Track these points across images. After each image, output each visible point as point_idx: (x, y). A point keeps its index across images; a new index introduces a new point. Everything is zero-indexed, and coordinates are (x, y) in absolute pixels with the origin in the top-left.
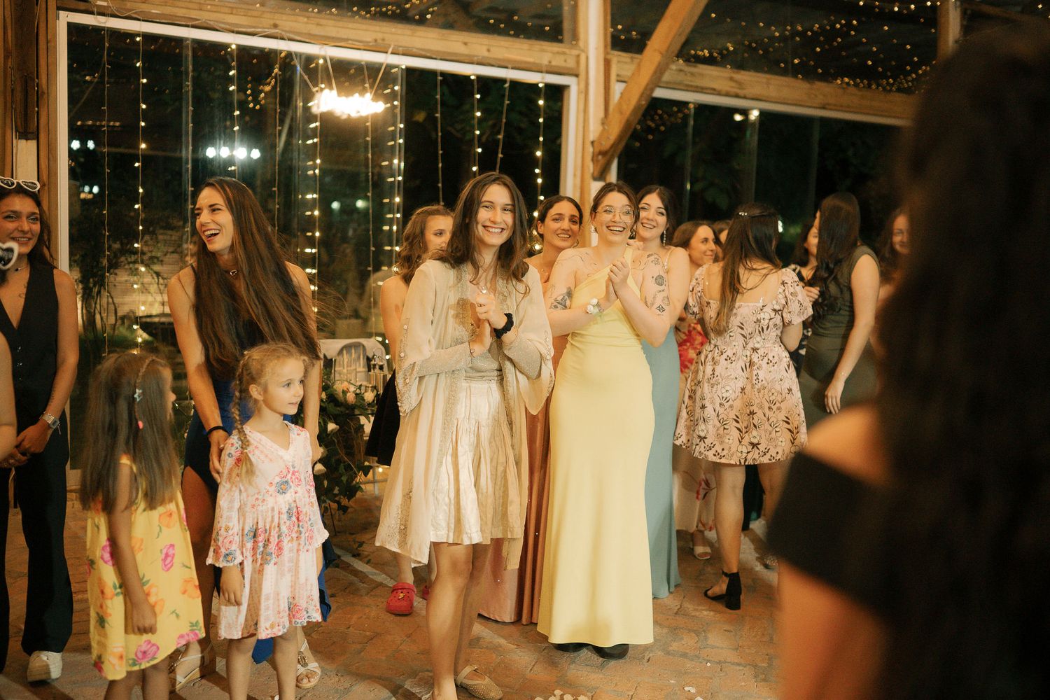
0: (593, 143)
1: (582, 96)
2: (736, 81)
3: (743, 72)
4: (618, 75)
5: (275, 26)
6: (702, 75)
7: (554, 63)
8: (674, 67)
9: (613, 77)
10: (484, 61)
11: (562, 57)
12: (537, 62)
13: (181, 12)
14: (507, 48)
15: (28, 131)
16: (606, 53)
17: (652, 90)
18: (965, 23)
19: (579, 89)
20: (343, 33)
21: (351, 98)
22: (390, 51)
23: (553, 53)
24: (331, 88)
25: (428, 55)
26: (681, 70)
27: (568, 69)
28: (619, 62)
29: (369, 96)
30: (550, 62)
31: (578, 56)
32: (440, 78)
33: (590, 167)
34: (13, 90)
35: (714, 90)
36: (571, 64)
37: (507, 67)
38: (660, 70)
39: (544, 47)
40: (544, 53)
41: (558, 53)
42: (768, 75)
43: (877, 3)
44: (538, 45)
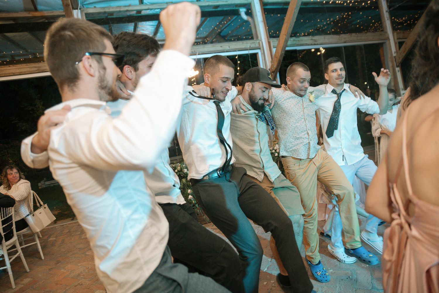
1: (263, 55)
2: (314, 40)
4: (273, 46)
6: (302, 40)
7: (251, 46)
8: (292, 39)
10: (228, 50)
11: (254, 44)
12: (246, 47)
14: (235, 45)
16: (268, 39)
18: (388, 4)
19: (261, 53)
22: (197, 54)
23: (251, 43)
25: (210, 52)
27: (257, 47)
28: (273, 42)
30: (250, 46)
36: (257, 45)
37: (236, 51)
38: (286, 41)
39: (247, 42)
40: (248, 44)
41: (252, 43)
42: (324, 36)
43: (356, 3)
44: (245, 42)
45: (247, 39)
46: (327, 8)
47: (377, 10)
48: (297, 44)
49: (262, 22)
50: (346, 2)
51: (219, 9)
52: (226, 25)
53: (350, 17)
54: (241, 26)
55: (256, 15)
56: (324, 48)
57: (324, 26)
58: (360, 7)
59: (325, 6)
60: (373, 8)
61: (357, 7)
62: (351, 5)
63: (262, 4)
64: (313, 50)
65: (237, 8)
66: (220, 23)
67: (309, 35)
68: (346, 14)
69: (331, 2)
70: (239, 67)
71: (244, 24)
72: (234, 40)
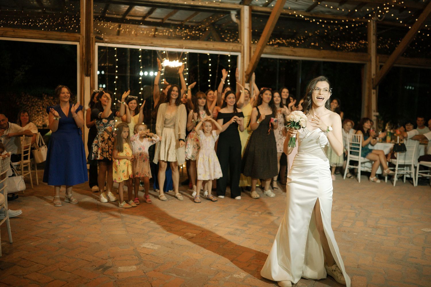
0: (245, 72)
1: (242, 58)
5: (152, 43)
10: (212, 49)
11: (236, 47)
12: (228, 48)
13: (127, 41)
14: (219, 45)
15: (88, 75)
16: (250, 45)
17: (260, 55)
19: (241, 56)
20: (171, 44)
21: (173, 62)
22: (184, 48)
23: (233, 46)
24: (167, 59)
25: (195, 49)
27: (238, 50)
29: (178, 61)
31: (241, 46)
32: (199, 55)
33: (245, 79)
34: (84, 64)
35: (285, 54)
38: (263, 49)
55: (243, 21)
72: (218, 41)
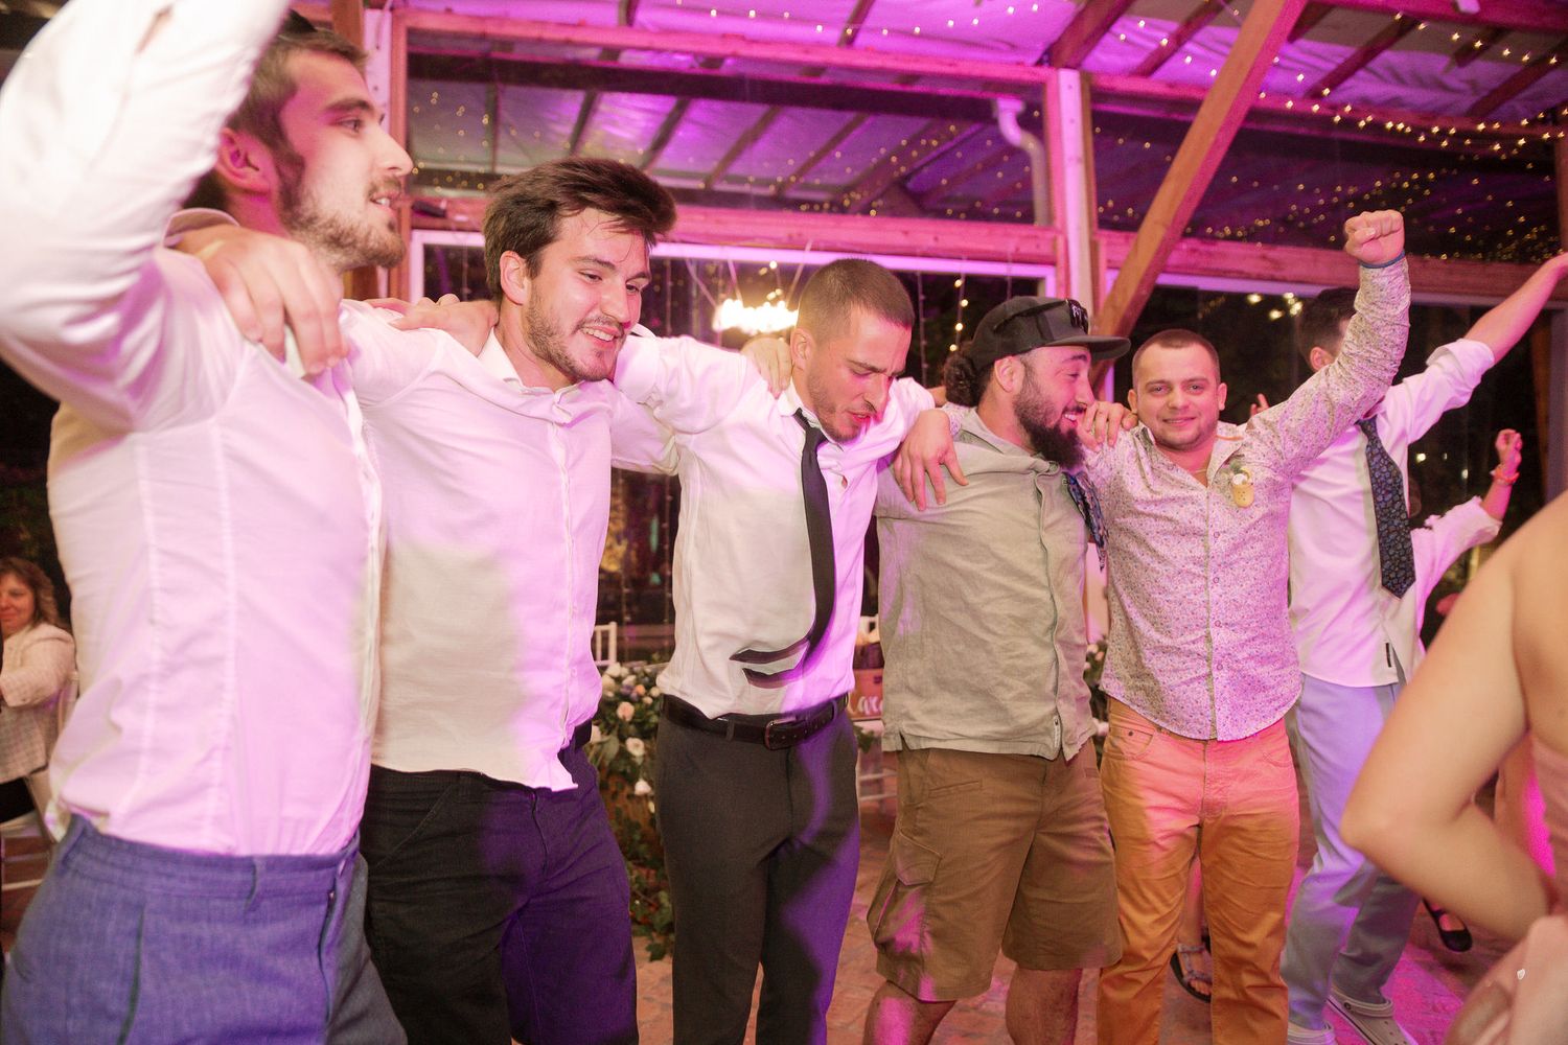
1: (1062, 289)
2: (1272, 261)
3: (1279, 248)
4: (1109, 261)
6: (1224, 256)
7: (1023, 250)
8: (1184, 246)
9: (1103, 263)
10: (931, 252)
11: (1034, 242)
12: (1002, 249)
14: (959, 234)
16: (1092, 234)
17: (1156, 276)
19: (1057, 282)
20: (748, 231)
21: (759, 308)
22: (808, 247)
23: (1021, 237)
24: (734, 298)
25: (858, 249)
26: (1194, 251)
27: (1043, 256)
28: (1109, 244)
29: (782, 304)
30: (1017, 249)
31: (1054, 240)
35: (1241, 272)
36: (1045, 250)
37: (960, 259)
38: (1164, 250)
39: (1009, 230)
40: (1008, 238)
41: (1028, 237)
42: (1314, 250)
43: (1468, 142)
44: (1000, 229)
45: (1006, 218)
46: (1343, 142)
47: (1547, 178)
48: (1205, 266)
49: (1079, 160)
50: (1427, 131)
51: (917, 88)
52: (934, 153)
53: (1427, 192)
54: (991, 165)
55: (1059, 133)
56: (1299, 298)
57: (1316, 211)
58: (1476, 158)
59: (1337, 135)
60: (1530, 166)
61: (1462, 158)
62: (1445, 144)
63: (1088, 95)
64: (1255, 299)
65: (987, 95)
66: (913, 142)
67: (1252, 237)
68: (1415, 176)
69: (1362, 124)
70: (962, 323)
71: (1006, 158)
72: (955, 217)
